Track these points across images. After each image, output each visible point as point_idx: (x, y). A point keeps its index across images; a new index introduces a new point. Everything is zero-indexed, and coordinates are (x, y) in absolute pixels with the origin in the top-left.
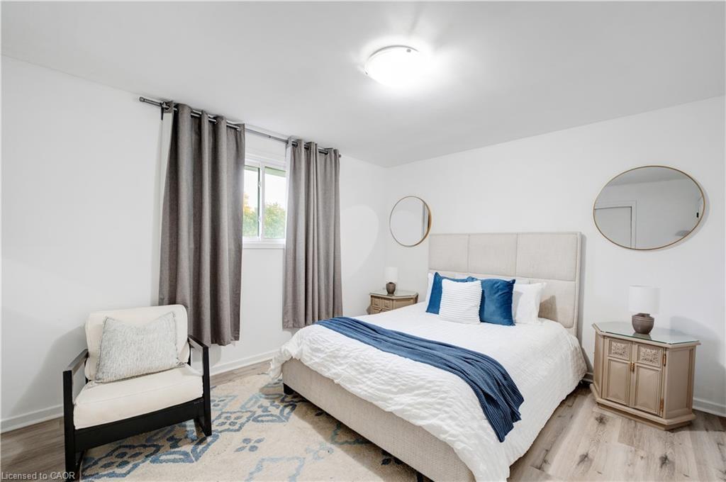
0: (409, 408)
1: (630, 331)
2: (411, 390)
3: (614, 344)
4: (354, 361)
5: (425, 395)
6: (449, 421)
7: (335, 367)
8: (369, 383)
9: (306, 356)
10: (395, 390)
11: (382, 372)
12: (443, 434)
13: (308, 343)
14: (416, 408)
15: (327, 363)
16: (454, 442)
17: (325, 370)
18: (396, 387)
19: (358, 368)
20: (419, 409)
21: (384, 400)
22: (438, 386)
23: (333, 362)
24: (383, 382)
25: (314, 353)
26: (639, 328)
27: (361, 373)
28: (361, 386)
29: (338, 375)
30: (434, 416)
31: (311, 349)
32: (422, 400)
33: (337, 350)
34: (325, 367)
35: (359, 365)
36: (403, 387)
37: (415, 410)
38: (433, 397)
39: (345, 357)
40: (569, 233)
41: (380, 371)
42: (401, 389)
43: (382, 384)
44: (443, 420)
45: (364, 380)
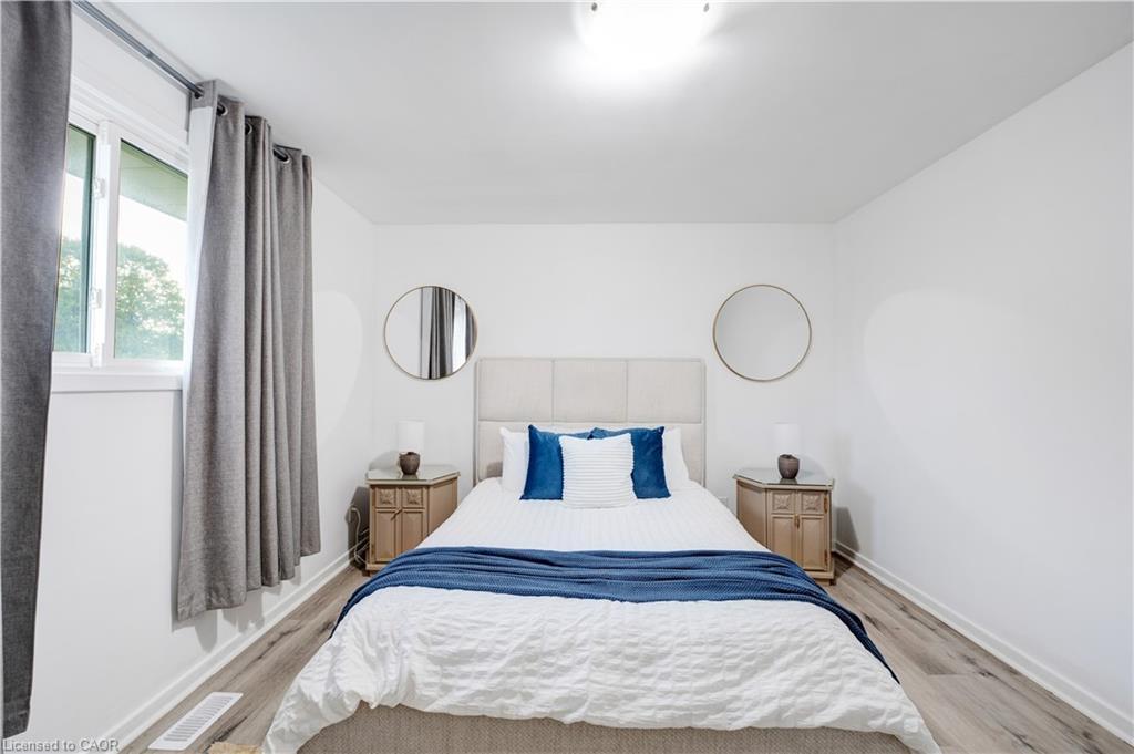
0: (789, 701)
1: (776, 478)
2: (768, 661)
3: (777, 496)
4: (602, 648)
5: (800, 659)
6: (868, 690)
7: (545, 682)
8: (666, 685)
9: (428, 685)
10: (734, 676)
11: (686, 649)
12: (873, 718)
13: (423, 649)
14: (800, 695)
15: (516, 680)
16: (901, 723)
17: (514, 701)
18: (732, 669)
19: (616, 661)
20: (806, 693)
21: (720, 708)
22: (811, 634)
23: (531, 673)
24: (703, 671)
25: (451, 669)
26: (788, 472)
27: (631, 671)
28: (644, 702)
29: (575, 701)
30: (836, 692)
31: (434, 660)
32: (801, 672)
33: (533, 638)
34: (510, 693)
35: (615, 654)
36: (752, 663)
37: (800, 700)
38: (816, 658)
39: (568, 647)
40: (692, 360)
41: (681, 650)
42: (747, 669)
43: (699, 676)
44: (856, 694)
45: (649, 682)
